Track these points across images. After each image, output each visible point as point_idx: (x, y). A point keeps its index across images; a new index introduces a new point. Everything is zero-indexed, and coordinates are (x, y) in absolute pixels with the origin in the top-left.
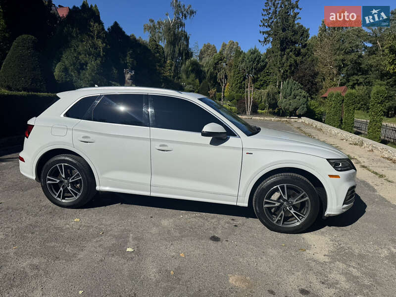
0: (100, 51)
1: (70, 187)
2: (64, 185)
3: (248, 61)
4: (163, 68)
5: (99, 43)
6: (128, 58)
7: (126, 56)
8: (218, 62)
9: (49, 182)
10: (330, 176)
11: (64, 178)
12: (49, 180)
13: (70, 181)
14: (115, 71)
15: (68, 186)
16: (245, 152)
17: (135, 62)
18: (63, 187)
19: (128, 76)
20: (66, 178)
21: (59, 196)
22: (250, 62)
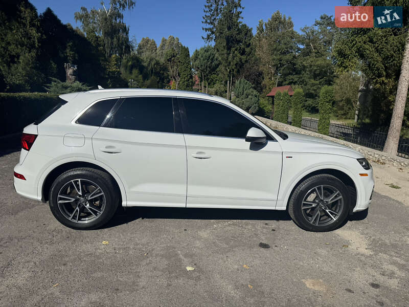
0: (34, 41)
1: (88, 205)
2: (80, 204)
3: (202, 59)
4: (108, 63)
5: (33, 32)
6: (68, 51)
7: (65, 48)
8: (171, 59)
9: (60, 202)
10: (361, 175)
11: (80, 196)
12: (61, 199)
13: (89, 199)
14: (54, 65)
15: (86, 205)
16: (285, 156)
17: (76, 55)
18: (79, 206)
19: (69, 72)
20: (83, 196)
21: (74, 218)
22: (204, 60)
